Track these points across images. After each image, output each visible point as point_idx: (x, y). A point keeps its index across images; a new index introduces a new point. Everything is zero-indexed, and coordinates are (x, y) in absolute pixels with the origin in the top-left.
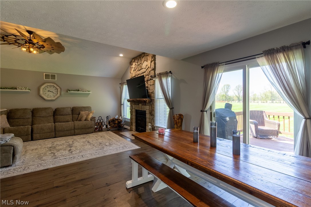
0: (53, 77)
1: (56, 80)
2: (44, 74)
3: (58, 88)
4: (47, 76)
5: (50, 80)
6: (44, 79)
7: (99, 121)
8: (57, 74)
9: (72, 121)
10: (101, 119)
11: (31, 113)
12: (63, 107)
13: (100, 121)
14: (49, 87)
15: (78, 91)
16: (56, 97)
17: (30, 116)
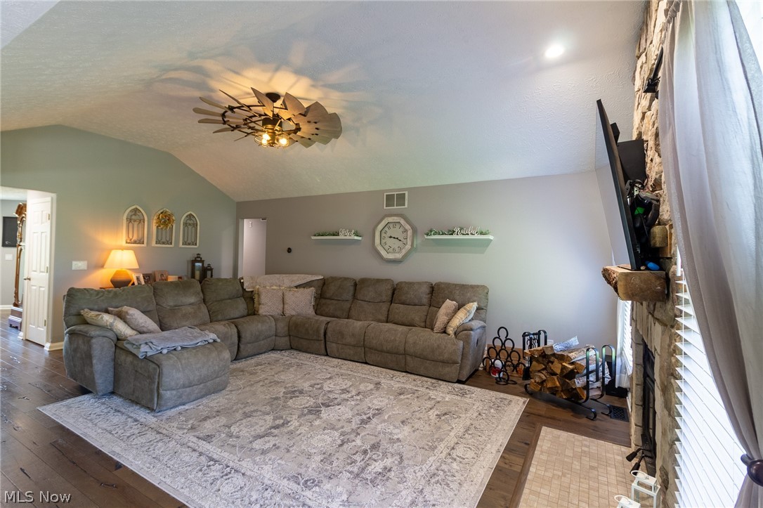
0: (401, 198)
1: (406, 206)
2: (385, 194)
3: (408, 227)
4: (390, 199)
5: (395, 207)
6: (385, 208)
7: (498, 343)
8: (409, 189)
9: (423, 324)
10: (507, 339)
11: (352, 289)
12: (411, 281)
13: (503, 344)
14: (391, 225)
15: (452, 233)
16: (404, 252)
17: (348, 295)
